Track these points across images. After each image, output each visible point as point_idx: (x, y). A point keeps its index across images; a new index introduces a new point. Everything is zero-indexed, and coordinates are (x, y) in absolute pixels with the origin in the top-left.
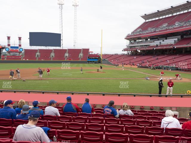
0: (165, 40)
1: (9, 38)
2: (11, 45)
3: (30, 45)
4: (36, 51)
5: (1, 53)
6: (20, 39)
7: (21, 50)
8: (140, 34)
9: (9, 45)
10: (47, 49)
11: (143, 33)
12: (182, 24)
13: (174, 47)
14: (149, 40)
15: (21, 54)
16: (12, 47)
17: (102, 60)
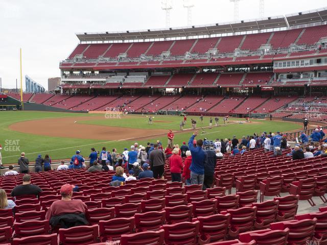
0: (128, 77)
8: (86, 64)
11: (92, 62)
12: (151, 58)
13: (150, 87)
14: (98, 72)
17: (22, 104)
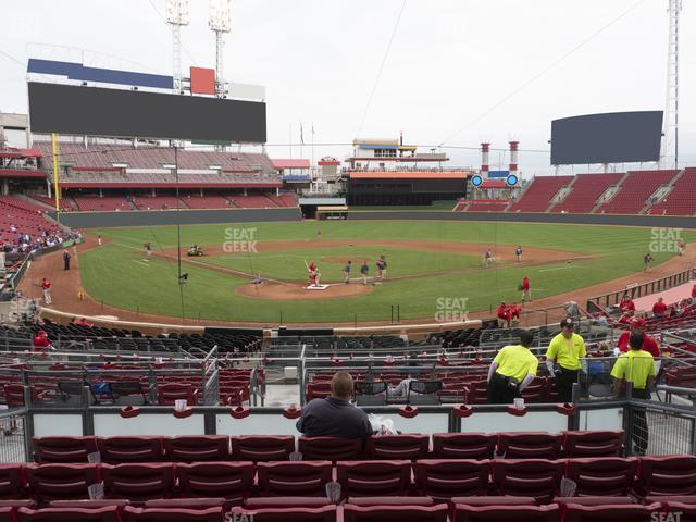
1: (485, 148)
2: (491, 169)
3: (552, 163)
4: (565, 180)
5: (468, 191)
6: (514, 146)
7: (512, 181)
9: (485, 168)
10: (609, 172)
15: (515, 194)
16: (492, 174)
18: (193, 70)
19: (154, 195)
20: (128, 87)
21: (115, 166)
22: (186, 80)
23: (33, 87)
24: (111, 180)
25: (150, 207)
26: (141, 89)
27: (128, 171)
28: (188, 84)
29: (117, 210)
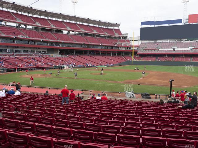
18: (189, 16)
19: (166, 56)
20: (167, 25)
21: (157, 48)
22: (187, 19)
23: (142, 29)
24: (154, 52)
25: (160, 60)
26: (170, 25)
27: (160, 49)
28: (187, 21)
29: (150, 61)
